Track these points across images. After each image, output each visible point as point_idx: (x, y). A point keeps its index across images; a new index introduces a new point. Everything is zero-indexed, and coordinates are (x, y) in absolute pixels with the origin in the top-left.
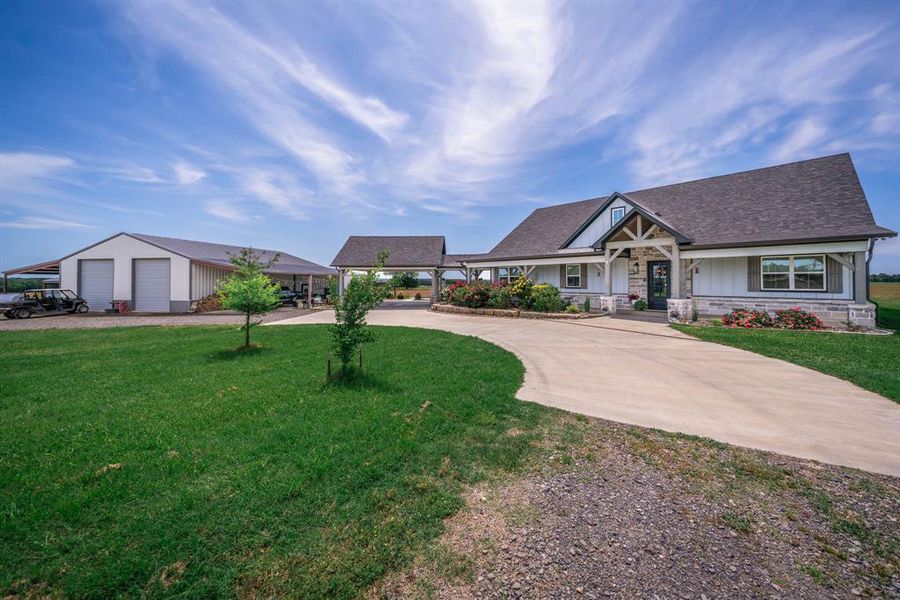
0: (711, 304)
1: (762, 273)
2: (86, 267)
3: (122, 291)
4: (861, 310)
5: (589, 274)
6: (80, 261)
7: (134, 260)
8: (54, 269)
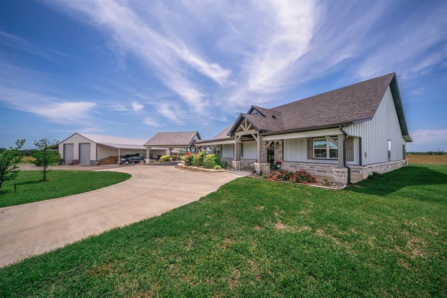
0: (291, 166)
1: (314, 149)
2: (67, 147)
3: (76, 157)
4: (339, 172)
5: (244, 149)
6: (64, 144)
7: (80, 144)
8: (57, 147)
